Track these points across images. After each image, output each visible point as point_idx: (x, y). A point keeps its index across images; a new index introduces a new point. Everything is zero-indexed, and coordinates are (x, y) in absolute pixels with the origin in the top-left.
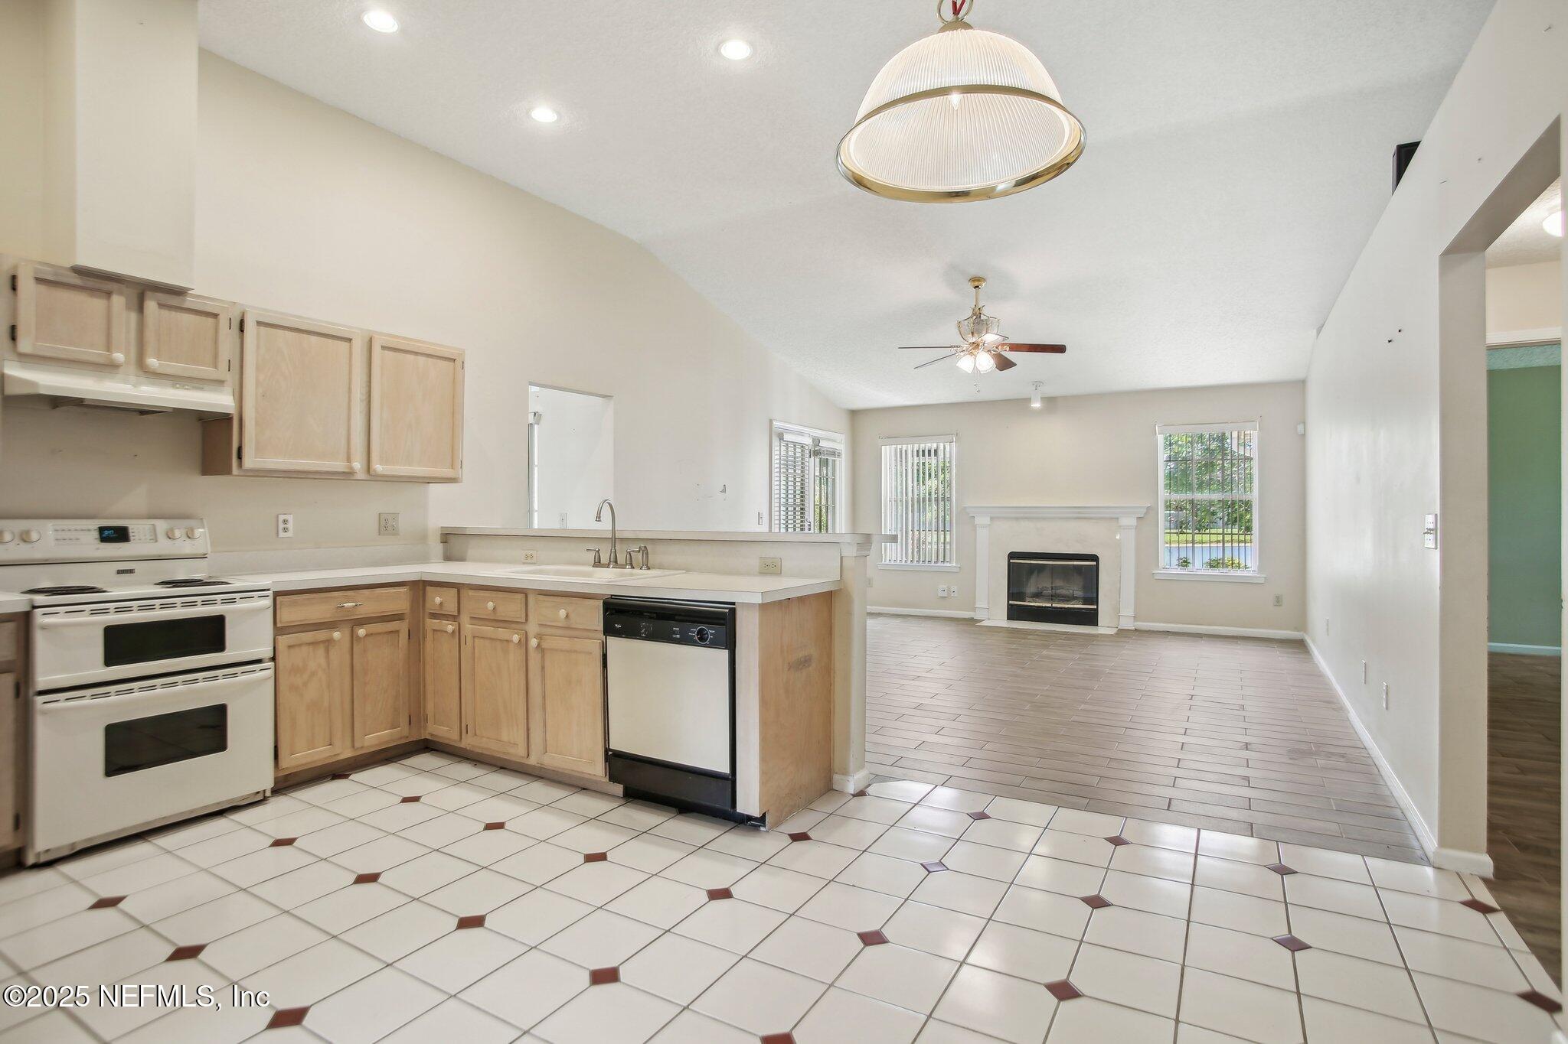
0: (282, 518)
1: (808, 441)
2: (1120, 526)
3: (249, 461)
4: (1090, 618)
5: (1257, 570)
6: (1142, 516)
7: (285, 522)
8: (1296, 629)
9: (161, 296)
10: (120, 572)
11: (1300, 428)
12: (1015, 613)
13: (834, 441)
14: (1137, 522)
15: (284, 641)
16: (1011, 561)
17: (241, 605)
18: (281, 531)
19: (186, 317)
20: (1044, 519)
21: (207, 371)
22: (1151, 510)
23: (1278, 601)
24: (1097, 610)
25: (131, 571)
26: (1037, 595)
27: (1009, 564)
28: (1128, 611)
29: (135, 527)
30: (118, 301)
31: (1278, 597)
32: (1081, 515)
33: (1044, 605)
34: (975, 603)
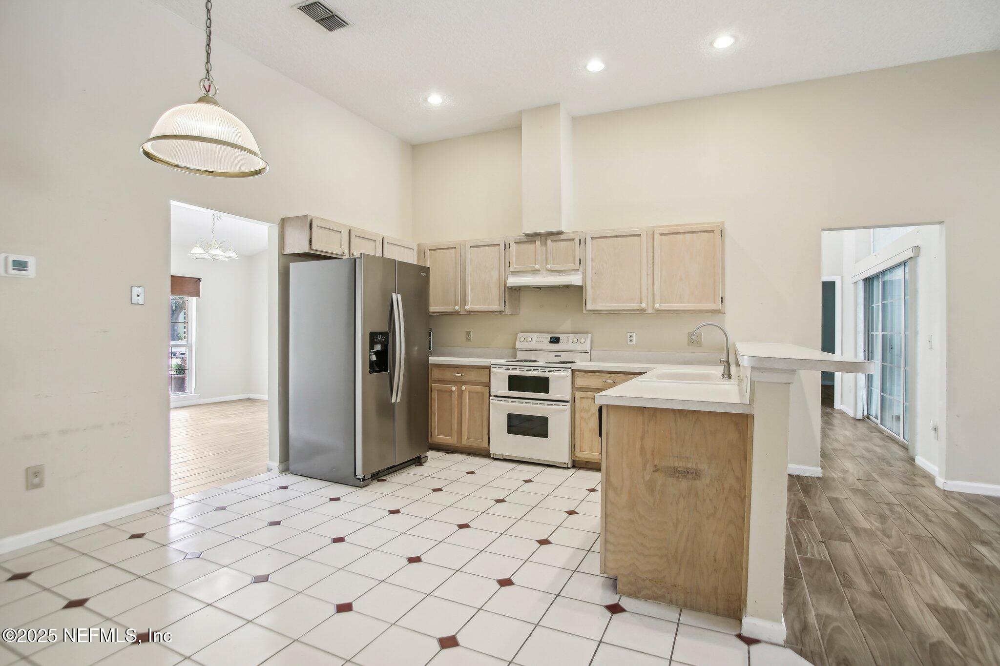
0: (629, 334)
3: (590, 306)
7: (631, 336)
9: (553, 237)
10: (555, 356)
15: (578, 395)
17: (556, 374)
18: (628, 341)
19: (562, 243)
21: (571, 266)
25: (560, 356)
29: (563, 337)
30: (538, 243)
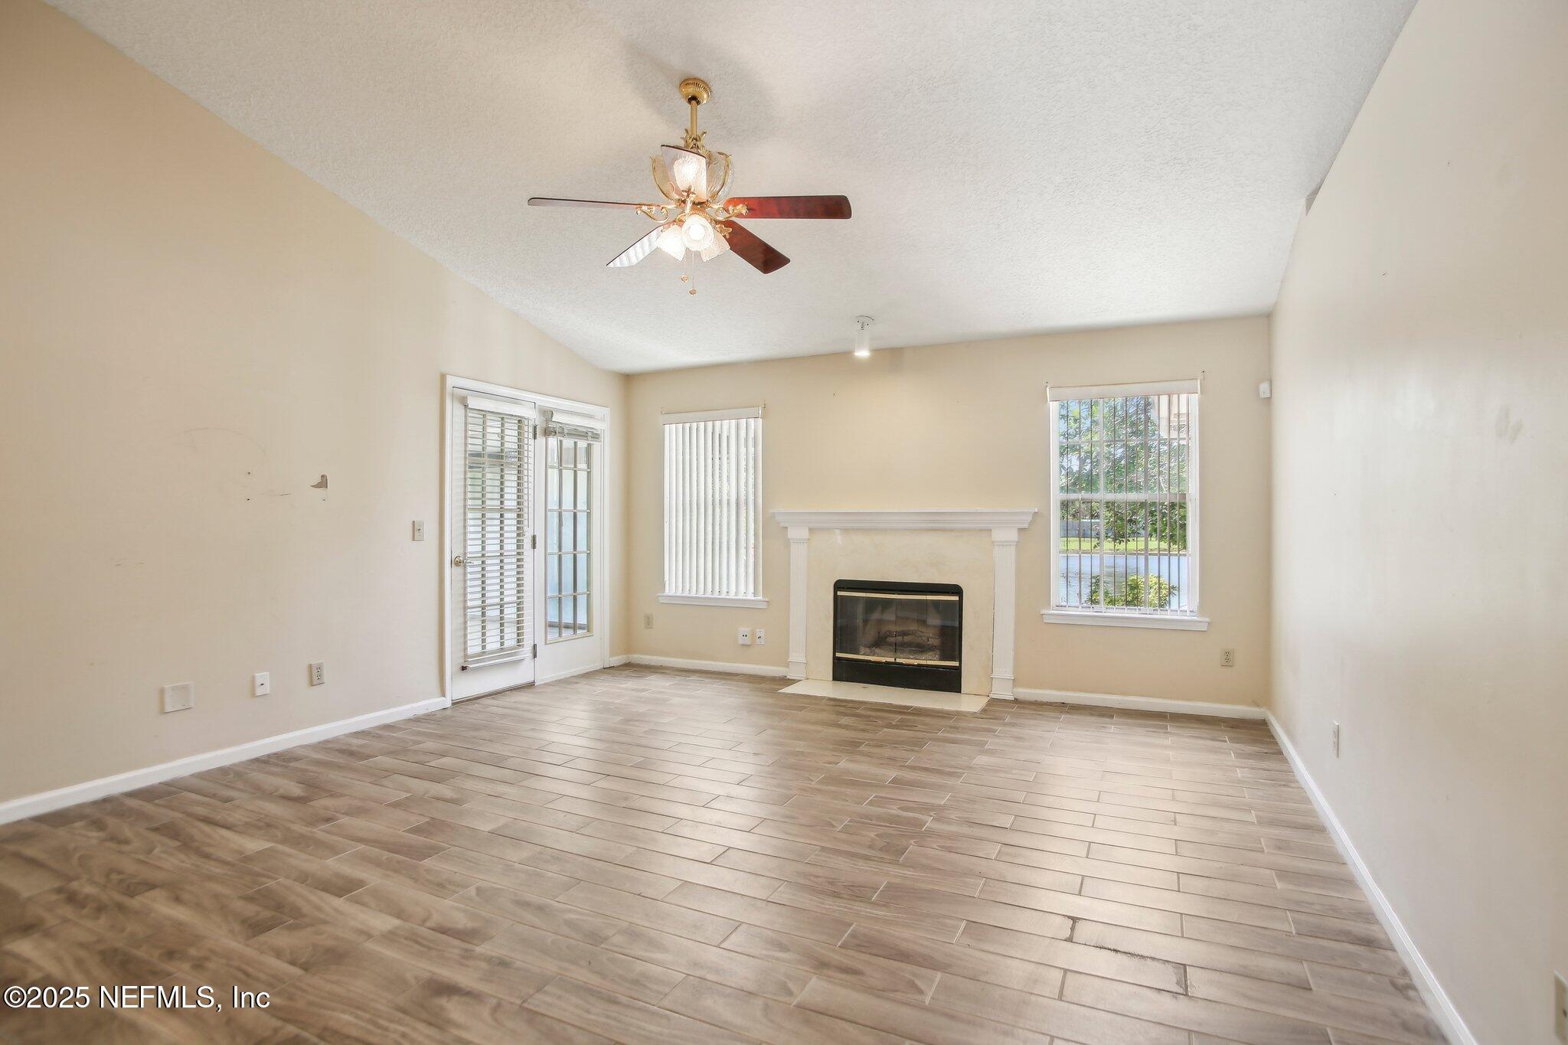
1: (532, 415)
2: (993, 542)
4: (949, 681)
5: (1196, 609)
6: (1026, 526)
8: (1256, 704)
11: (1264, 387)
12: (844, 671)
13: (591, 417)
14: (1019, 534)
16: (839, 593)
20: (884, 530)
22: (1039, 518)
23: (1228, 659)
24: (958, 670)
26: (879, 643)
27: (836, 597)
28: (1004, 671)
31: (1227, 653)
32: (936, 525)
33: (883, 660)
34: (787, 655)
